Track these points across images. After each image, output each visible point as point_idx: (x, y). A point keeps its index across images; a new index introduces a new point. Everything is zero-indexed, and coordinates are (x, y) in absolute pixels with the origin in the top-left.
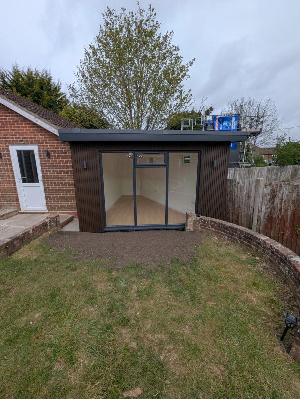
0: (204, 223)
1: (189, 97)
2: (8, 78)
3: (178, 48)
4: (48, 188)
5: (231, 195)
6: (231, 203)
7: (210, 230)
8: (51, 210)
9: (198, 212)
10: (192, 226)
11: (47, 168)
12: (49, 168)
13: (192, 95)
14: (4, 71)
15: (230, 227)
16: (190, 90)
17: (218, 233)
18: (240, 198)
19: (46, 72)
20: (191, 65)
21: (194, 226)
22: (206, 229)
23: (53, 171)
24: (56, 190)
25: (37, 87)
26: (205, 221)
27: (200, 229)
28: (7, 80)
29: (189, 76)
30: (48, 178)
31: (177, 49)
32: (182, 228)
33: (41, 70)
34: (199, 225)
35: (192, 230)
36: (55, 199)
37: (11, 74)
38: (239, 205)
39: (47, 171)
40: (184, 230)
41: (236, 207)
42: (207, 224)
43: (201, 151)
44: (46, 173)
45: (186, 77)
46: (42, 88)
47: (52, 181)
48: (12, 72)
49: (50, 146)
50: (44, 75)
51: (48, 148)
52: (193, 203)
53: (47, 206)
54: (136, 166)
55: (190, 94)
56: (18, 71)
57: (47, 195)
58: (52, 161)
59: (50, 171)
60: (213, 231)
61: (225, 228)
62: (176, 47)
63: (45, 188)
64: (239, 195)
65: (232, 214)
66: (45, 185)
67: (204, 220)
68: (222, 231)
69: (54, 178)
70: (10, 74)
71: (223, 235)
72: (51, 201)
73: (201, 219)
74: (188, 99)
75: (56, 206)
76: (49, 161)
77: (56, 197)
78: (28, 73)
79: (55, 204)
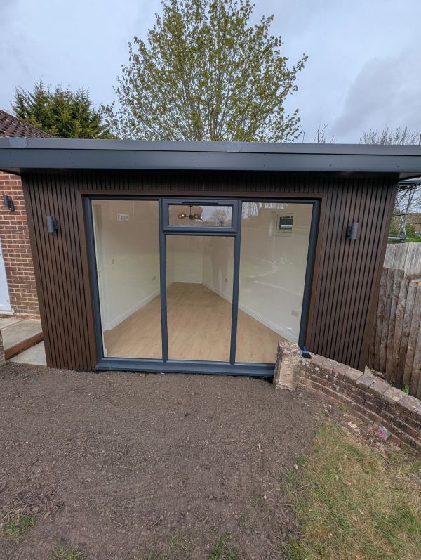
0: (321, 375)
1: (294, 123)
2: (28, 103)
3: (280, 41)
4: (12, 269)
5: (385, 304)
6: (385, 323)
7: (336, 397)
8: (19, 312)
9: (307, 343)
10: (291, 378)
11: (9, 232)
12: (14, 232)
13: (299, 119)
14: (22, 93)
15: (397, 404)
16: (297, 111)
17: (359, 409)
18: (411, 316)
19: (82, 95)
20: (300, 69)
21: (295, 380)
22: (326, 391)
23: (20, 238)
24: (26, 274)
25: (66, 115)
26: (323, 372)
27: (310, 389)
28: (25, 105)
29: (296, 89)
30: (12, 251)
31: (278, 43)
32: (267, 375)
33: (74, 91)
34: (306, 376)
35: (290, 386)
36: (24, 291)
37: (33, 97)
38: (406, 330)
39: (9, 237)
40: (271, 380)
41: (399, 333)
42: (329, 379)
43: (320, 200)
44: (8, 242)
45: (291, 89)
46: (74, 117)
47: (19, 256)
48: (33, 94)
49: (14, 188)
50: (79, 98)
51: (10, 193)
52: (294, 313)
53: (11, 303)
54: (165, 232)
55: (296, 118)
56: (42, 93)
57: (11, 282)
58: (18, 218)
59: (14, 237)
60: (344, 401)
61: (381, 405)
62: (276, 40)
63: (7, 269)
64: (409, 308)
65: (386, 347)
66: (6, 264)
67: (321, 369)
68: (370, 407)
69: (22, 251)
70: (30, 97)
71: (375, 420)
72: (19, 295)
73: (314, 365)
74: (293, 128)
75: (27, 304)
76: (14, 218)
77: (27, 287)
78: (55, 95)
79: (25, 300)
